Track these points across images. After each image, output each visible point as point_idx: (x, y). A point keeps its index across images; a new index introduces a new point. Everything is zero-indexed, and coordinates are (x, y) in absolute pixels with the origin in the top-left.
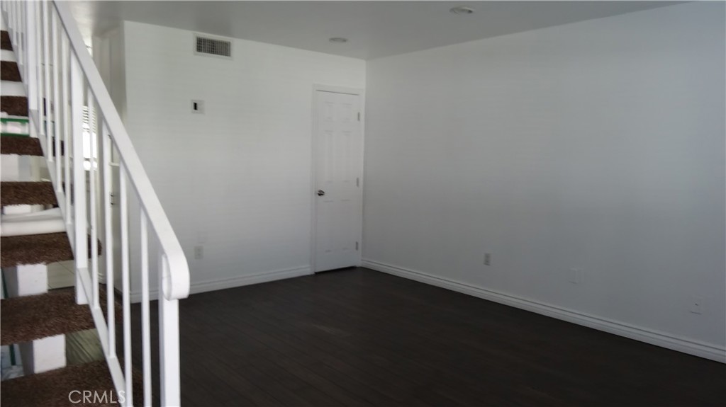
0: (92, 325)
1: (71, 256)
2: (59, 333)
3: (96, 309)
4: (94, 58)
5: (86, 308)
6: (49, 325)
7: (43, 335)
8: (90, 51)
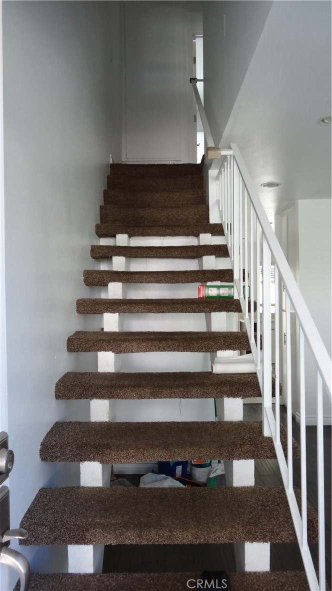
0: (274, 456)
1: (259, 394)
2: (251, 458)
3: (278, 445)
4: (276, 233)
5: (270, 440)
6: (244, 450)
7: (239, 457)
8: (273, 226)
